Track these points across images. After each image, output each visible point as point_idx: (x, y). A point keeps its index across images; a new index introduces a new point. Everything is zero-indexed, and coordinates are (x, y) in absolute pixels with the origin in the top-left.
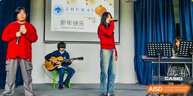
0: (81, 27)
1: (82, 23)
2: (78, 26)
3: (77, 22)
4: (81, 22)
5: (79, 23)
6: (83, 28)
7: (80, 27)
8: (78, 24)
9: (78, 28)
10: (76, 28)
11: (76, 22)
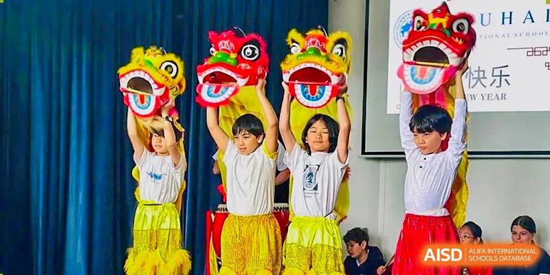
0: (500, 92)
1: (501, 76)
2: (485, 87)
3: (484, 71)
4: (497, 72)
5: (488, 74)
6: (504, 97)
7: (493, 90)
8: (484, 78)
9: (486, 98)
10: (479, 98)
11: (479, 71)
